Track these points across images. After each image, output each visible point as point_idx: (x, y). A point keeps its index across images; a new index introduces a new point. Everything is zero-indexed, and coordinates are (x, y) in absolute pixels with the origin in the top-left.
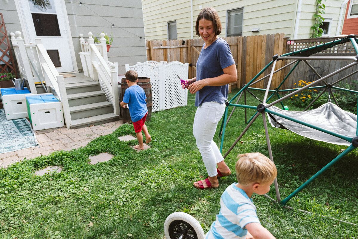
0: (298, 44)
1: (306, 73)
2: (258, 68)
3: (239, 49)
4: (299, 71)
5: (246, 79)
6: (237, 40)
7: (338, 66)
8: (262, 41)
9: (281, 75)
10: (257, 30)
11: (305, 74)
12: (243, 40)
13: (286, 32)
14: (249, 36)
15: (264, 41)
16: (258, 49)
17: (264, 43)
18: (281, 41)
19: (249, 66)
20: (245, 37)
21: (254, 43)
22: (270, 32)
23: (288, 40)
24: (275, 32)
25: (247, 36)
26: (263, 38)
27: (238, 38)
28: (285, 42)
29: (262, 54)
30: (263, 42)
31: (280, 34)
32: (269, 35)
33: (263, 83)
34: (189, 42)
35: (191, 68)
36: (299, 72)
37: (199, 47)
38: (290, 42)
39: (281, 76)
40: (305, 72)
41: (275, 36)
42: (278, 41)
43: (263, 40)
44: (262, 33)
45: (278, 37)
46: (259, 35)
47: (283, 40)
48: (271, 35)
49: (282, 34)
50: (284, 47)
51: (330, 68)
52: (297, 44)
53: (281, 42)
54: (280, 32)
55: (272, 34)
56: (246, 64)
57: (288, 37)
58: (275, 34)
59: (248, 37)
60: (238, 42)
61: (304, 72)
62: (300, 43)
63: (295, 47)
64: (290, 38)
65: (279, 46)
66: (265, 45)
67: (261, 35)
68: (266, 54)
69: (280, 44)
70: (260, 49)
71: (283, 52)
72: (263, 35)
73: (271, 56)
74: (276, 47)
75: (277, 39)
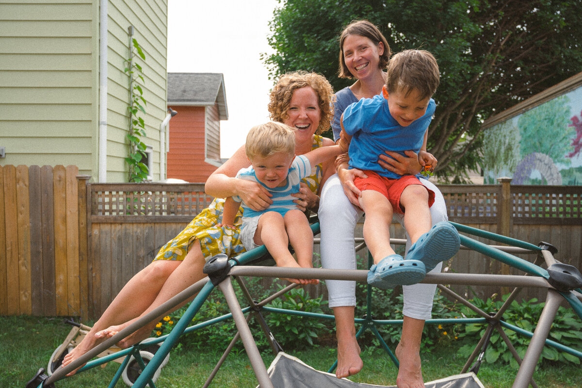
0: (114, 193)
1: (141, 260)
2: (12, 253)
4: (123, 255)
8: (17, 181)
9: (80, 267)
11: (138, 262)
13: (82, 164)
15: (24, 182)
16: (6, 202)
17: (23, 188)
18: (72, 183)
22: (40, 162)
23: (88, 182)
24: (52, 162)
26: (18, 174)
29: (20, 215)
30: (21, 184)
31: (65, 166)
32: (34, 170)
33: (30, 292)
36: (123, 258)
39: (80, 272)
40: (138, 257)
41: (53, 171)
42: (62, 183)
43: (19, 180)
45: (62, 174)
46: (7, 167)
47: (75, 182)
48: (41, 167)
49: (71, 167)
50: (81, 199)
52: (111, 193)
53: (70, 187)
54: (65, 162)
55: (45, 167)
57: (88, 175)
58: (53, 166)
61: (135, 257)
62: (117, 192)
63: (107, 200)
64: (91, 179)
65: (67, 196)
66: (28, 191)
67: (12, 166)
68: (32, 214)
69: (69, 192)
70: (13, 202)
71: (79, 211)
72: (19, 166)
73: (48, 219)
74: (58, 198)
75: (58, 178)
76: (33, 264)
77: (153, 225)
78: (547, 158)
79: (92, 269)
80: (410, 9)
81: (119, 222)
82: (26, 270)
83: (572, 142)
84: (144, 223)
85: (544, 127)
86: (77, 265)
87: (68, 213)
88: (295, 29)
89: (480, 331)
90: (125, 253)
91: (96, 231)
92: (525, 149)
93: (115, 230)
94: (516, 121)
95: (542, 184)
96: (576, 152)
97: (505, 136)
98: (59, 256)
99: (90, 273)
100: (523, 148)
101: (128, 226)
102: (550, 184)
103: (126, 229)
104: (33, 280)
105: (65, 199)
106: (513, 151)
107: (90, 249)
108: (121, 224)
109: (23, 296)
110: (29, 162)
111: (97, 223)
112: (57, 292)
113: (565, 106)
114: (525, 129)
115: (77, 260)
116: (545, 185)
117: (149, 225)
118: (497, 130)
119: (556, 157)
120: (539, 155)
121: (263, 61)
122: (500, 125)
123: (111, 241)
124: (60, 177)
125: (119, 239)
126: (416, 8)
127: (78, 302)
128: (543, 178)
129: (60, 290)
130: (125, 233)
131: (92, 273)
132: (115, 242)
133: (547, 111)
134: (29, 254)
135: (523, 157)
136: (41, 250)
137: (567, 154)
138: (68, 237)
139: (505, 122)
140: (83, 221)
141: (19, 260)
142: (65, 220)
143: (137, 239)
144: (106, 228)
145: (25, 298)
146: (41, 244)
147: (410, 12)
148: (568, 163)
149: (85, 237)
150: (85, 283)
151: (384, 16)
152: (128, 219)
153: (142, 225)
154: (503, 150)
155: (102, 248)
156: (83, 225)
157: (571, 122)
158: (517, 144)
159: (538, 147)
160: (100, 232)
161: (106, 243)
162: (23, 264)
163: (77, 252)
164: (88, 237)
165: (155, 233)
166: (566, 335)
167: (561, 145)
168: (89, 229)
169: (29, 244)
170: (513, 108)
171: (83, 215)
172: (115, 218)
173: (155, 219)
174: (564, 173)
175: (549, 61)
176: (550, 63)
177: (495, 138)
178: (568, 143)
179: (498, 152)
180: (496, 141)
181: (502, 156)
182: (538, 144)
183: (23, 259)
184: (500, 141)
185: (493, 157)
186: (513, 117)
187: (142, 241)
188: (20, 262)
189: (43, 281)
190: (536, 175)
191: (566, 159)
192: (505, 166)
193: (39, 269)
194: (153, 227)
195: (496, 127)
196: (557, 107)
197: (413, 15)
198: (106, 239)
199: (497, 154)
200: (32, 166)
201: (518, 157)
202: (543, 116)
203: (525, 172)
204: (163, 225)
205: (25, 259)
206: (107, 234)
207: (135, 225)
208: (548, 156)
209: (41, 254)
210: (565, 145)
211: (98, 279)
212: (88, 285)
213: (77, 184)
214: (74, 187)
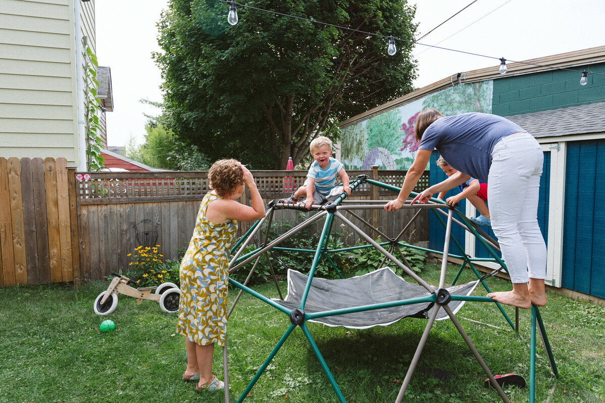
1: (124, 232)
2: (6, 233)
4: (109, 229)
7: (174, 216)
8: (8, 171)
9: (71, 241)
11: (121, 234)
15: (16, 172)
17: (14, 176)
18: (61, 172)
22: (31, 155)
23: (76, 172)
24: (43, 155)
26: (9, 165)
28: (71, 176)
30: (13, 173)
31: (55, 159)
32: (25, 161)
33: (25, 265)
36: (109, 232)
38: (83, 175)
40: (122, 230)
41: (43, 162)
42: (52, 172)
43: (10, 170)
45: (52, 164)
47: (65, 171)
48: (32, 159)
49: (60, 159)
50: (70, 186)
51: (163, 220)
54: (55, 155)
55: (35, 158)
58: (44, 158)
61: (119, 231)
65: (58, 183)
66: (19, 180)
67: (3, 158)
68: (25, 199)
69: (59, 179)
70: (6, 189)
71: (69, 195)
72: (10, 158)
73: (40, 203)
74: (49, 186)
76: (27, 242)
77: (133, 205)
78: (386, 151)
79: (82, 242)
80: (290, 33)
81: (105, 203)
82: (21, 247)
83: (402, 140)
84: (126, 204)
85: (384, 129)
86: (69, 240)
87: (59, 198)
88: (191, 36)
89: (367, 261)
90: (111, 228)
91: (84, 211)
92: (371, 144)
93: (101, 211)
94: (364, 123)
95: (383, 170)
96: (405, 147)
97: (356, 134)
98: (52, 233)
100: (370, 143)
101: (112, 206)
102: (388, 169)
103: (111, 209)
104: (27, 255)
105: (56, 185)
106: (363, 146)
107: (80, 226)
108: (106, 205)
109: (19, 269)
110: (20, 155)
111: (85, 205)
112: (51, 263)
113: (398, 115)
114: (371, 130)
115: (69, 236)
116: (384, 170)
117: (130, 205)
118: (350, 129)
119: (392, 151)
120: (381, 149)
121: (155, 59)
122: (353, 126)
123: (98, 220)
124: (50, 168)
125: (105, 217)
126: (295, 33)
127: (71, 270)
128: (384, 165)
129: (53, 262)
130: (111, 212)
131: (82, 245)
132: (102, 220)
133: (386, 118)
134: (23, 233)
135: (370, 150)
136: (34, 229)
137: (399, 148)
138: (60, 217)
139: (357, 124)
140: (74, 203)
141: (13, 239)
142: (56, 204)
143: (121, 216)
144: (93, 209)
145: (21, 271)
146: (34, 223)
147: (291, 35)
148: (400, 154)
149: (75, 216)
150: (77, 255)
151: (271, 36)
152: (113, 201)
153: (124, 205)
154: (355, 144)
155: (90, 225)
156: (74, 207)
157: (402, 127)
158: (365, 141)
159: (380, 143)
160: (88, 212)
161: (94, 221)
162: (18, 243)
163: (69, 229)
164: (78, 217)
165: (135, 211)
166: (413, 258)
167: (396, 142)
168: (78, 210)
169: (23, 225)
170: (362, 114)
171: (73, 199)
172: (101, 201)
173: (136, 200)
174: (398, 162)
175: (381, 79)
176: (382, 80)
177: (349, 135)
178: (400, 141)
179: (352, 146)
180: (350, 138)
181: (354, 149)
182: (380, 141)
183: (17, 238)
184: (353, 138)
185: (347, 149)
186: (363, 120)
187: (125, 218)
188: (15, 241)
189: (38, 255)
190: (378, 163)
191: (398, 152)
192: (357, 156)
193: (34, 245)
194: (134, 207)
195: (349, 128)
196: (392, 115)
197: (292, 38)
198: (93, 217)
199: (351, 147)
200: (24, 158)
201: (366, 149)
202: (383, 122)
203: (371, 160)
204: (142, 205)
205: (19, 238)
206: (94, 213)
207: (118, 206)
208: (386, 150)
209: (35, 233)
210: (398, 143)
211: (87, 250)
212: (80, 256)
213: (67, 174)
214: (63, 176)
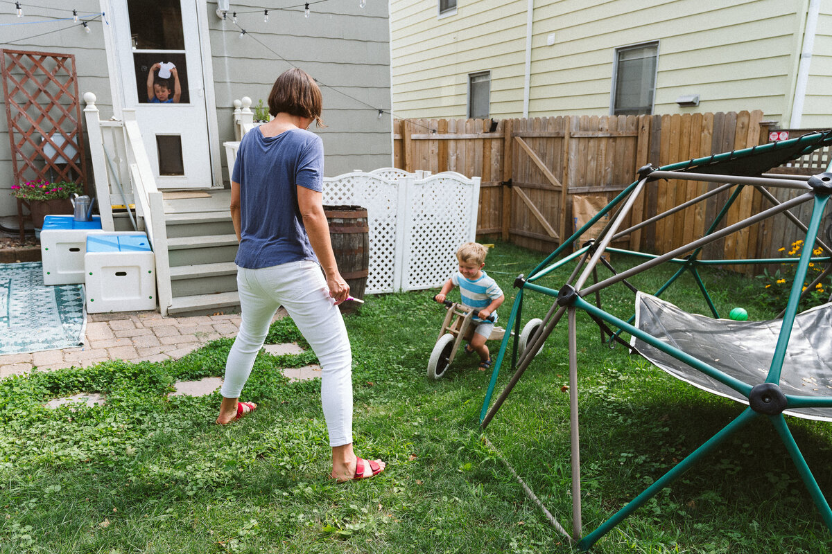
3: (639, 148)
5: (657, 229)
6: (635, 123)
8: (703, 129)
10: (690, 100)
12: (652, 125)
13: (769, 109)
14: (668, 115)
15: (708, 130)
16: (691, 150)
17: (707, 136)
18: (754, 131)
19: (666, 193)
20: (657, 116)
21: (681, 134)
22: (725, 109)
23: (772, 129)
24: (737, 108)
25: (662, 115)
26: (704, 121)
27: (638, 119)
28: (765, 134)
30: (706, 132)
31: (750, 112)
32: (720, 115)
34: (509, 125)
35: (511, 191)
37: (533, 138)
38: (779, 134)
41: (737, 116)
42: (744, 130)
44: (702, 110)
45: (745, 120)
46: (695, 114)
47: (758, 128)
48: (725, 113)
49: (755, 112)
53: (752, 135)
54: (750, 107)
55: (730, 113)
56: (658, 187)
57: (773, 121)
58: (738, 112)
59: (666, 119)
60: (637, 129)
64: (778, 125)
65: (748, 144)
66: (710, 140)
67: (700, 114)
69: (749, 140)
72: (705, 114)
75: (741, 126)
76: (707, 215)
79: (763, 226)
82: (700, 219)
99: (761, 230)
110: (714, 109)
112: (726, 245)
124: (743, 124)
129: (729, 244)
131: (764, 230)
136: (716, 201)
141: (695, 209)
150: (754, 241)
162: (699, 213)
163: (750, 206)
183: (699, 208)
188: (697, 211)
198: (783, 194)
200: (718, 113)
205: (701, 209)
209: (715, 205)
211: (769, 237)
212: (758, 243)
213: (759, 131)
214: (756, 133)
